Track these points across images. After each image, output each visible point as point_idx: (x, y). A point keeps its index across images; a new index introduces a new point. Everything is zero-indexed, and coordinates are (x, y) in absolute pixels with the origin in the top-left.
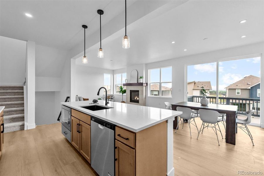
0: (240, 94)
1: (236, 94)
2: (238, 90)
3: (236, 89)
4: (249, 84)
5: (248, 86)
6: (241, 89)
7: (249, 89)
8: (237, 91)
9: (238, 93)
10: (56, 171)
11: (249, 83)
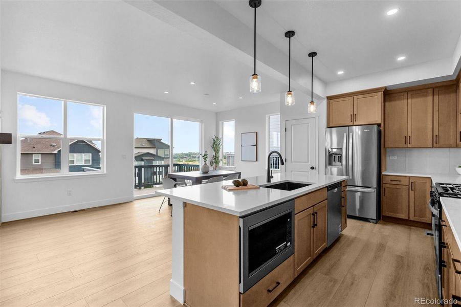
0: (40, 163)
1: (34, 163)
2: (37, 155)
3: (34, 155)
4: (54, 146)
5: (53, 148)
6: (41, 154)
7: (55, 154)
8: (34, 158)
9: (37, 161)
10: (352, 284)
11: (53, 144)
